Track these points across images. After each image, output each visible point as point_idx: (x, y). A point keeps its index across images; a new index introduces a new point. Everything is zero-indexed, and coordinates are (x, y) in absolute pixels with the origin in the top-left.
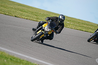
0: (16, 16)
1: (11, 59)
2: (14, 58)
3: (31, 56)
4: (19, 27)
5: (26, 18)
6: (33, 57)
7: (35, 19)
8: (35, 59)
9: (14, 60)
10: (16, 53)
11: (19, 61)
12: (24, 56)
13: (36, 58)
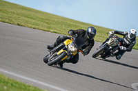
0: (18, 25)
1: (12, 85)
2: (17, 83)
3: (40, 80)
4: (23, 40)
5: (33, 26)
6: (42, 81)
7: (45, 29)
8: (47, 85)
9: (17, 85)
10: (20, 76)
11: (23, 87)
12: (31, 80)
13: (48, 83)
